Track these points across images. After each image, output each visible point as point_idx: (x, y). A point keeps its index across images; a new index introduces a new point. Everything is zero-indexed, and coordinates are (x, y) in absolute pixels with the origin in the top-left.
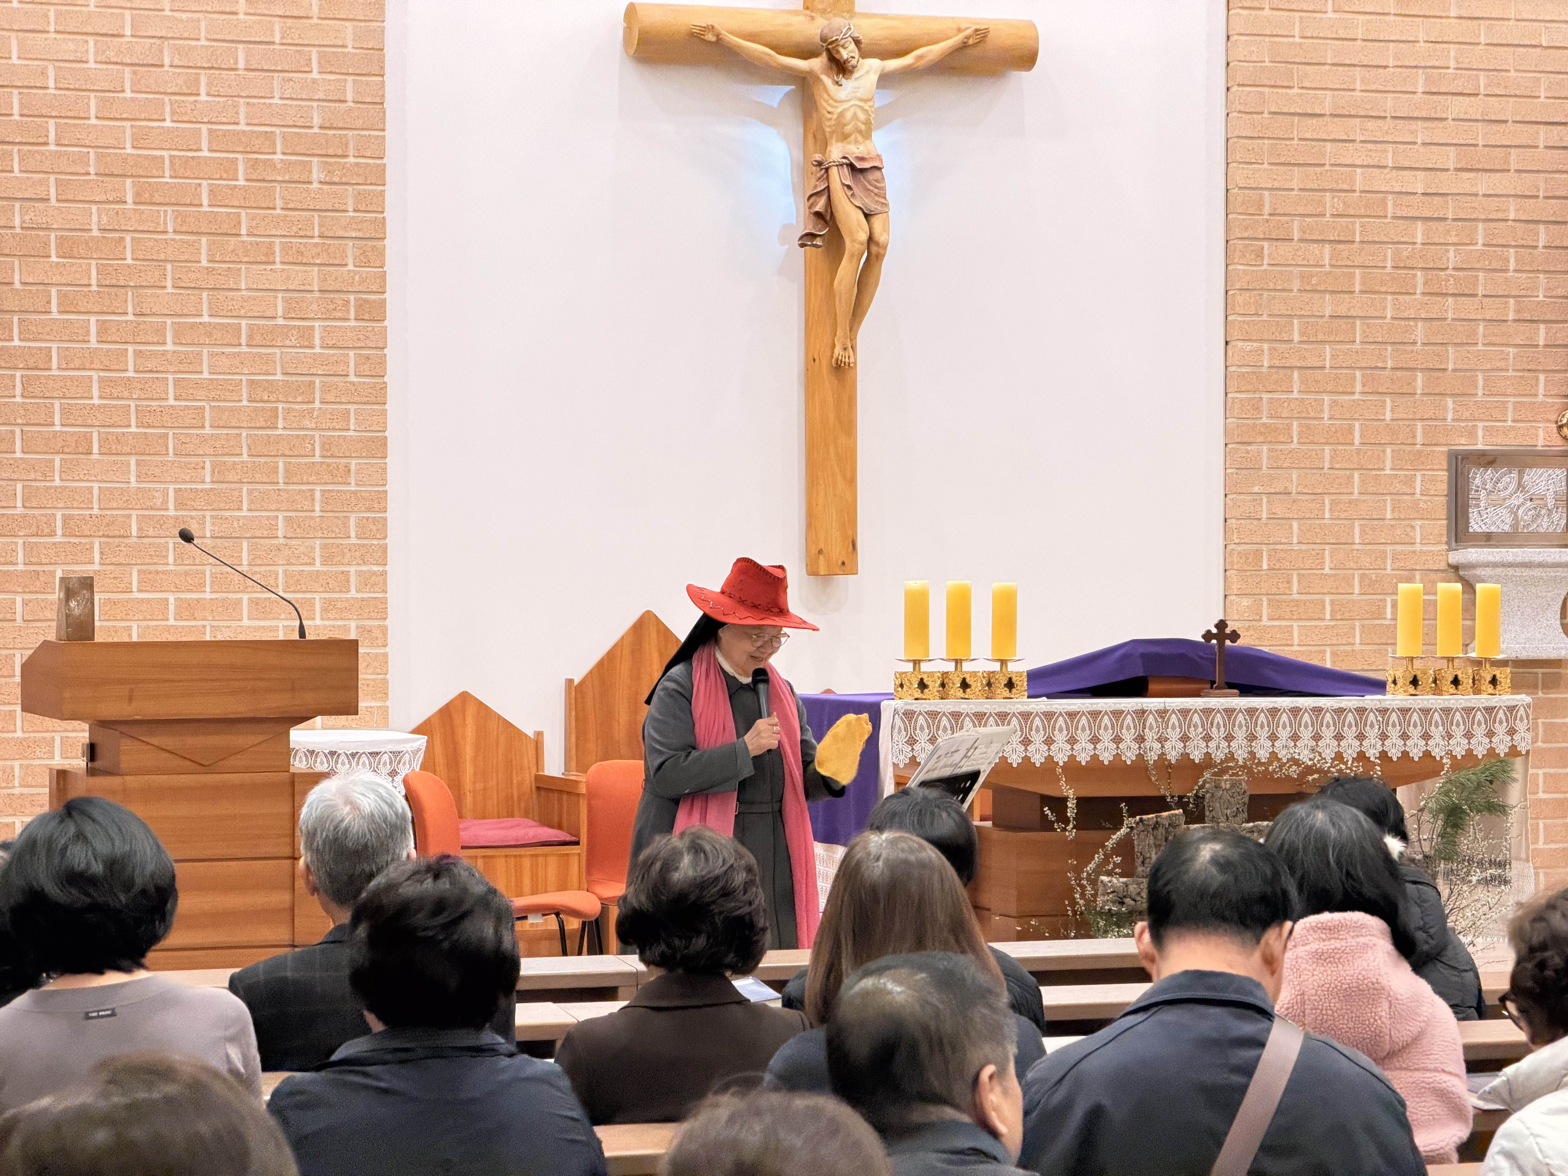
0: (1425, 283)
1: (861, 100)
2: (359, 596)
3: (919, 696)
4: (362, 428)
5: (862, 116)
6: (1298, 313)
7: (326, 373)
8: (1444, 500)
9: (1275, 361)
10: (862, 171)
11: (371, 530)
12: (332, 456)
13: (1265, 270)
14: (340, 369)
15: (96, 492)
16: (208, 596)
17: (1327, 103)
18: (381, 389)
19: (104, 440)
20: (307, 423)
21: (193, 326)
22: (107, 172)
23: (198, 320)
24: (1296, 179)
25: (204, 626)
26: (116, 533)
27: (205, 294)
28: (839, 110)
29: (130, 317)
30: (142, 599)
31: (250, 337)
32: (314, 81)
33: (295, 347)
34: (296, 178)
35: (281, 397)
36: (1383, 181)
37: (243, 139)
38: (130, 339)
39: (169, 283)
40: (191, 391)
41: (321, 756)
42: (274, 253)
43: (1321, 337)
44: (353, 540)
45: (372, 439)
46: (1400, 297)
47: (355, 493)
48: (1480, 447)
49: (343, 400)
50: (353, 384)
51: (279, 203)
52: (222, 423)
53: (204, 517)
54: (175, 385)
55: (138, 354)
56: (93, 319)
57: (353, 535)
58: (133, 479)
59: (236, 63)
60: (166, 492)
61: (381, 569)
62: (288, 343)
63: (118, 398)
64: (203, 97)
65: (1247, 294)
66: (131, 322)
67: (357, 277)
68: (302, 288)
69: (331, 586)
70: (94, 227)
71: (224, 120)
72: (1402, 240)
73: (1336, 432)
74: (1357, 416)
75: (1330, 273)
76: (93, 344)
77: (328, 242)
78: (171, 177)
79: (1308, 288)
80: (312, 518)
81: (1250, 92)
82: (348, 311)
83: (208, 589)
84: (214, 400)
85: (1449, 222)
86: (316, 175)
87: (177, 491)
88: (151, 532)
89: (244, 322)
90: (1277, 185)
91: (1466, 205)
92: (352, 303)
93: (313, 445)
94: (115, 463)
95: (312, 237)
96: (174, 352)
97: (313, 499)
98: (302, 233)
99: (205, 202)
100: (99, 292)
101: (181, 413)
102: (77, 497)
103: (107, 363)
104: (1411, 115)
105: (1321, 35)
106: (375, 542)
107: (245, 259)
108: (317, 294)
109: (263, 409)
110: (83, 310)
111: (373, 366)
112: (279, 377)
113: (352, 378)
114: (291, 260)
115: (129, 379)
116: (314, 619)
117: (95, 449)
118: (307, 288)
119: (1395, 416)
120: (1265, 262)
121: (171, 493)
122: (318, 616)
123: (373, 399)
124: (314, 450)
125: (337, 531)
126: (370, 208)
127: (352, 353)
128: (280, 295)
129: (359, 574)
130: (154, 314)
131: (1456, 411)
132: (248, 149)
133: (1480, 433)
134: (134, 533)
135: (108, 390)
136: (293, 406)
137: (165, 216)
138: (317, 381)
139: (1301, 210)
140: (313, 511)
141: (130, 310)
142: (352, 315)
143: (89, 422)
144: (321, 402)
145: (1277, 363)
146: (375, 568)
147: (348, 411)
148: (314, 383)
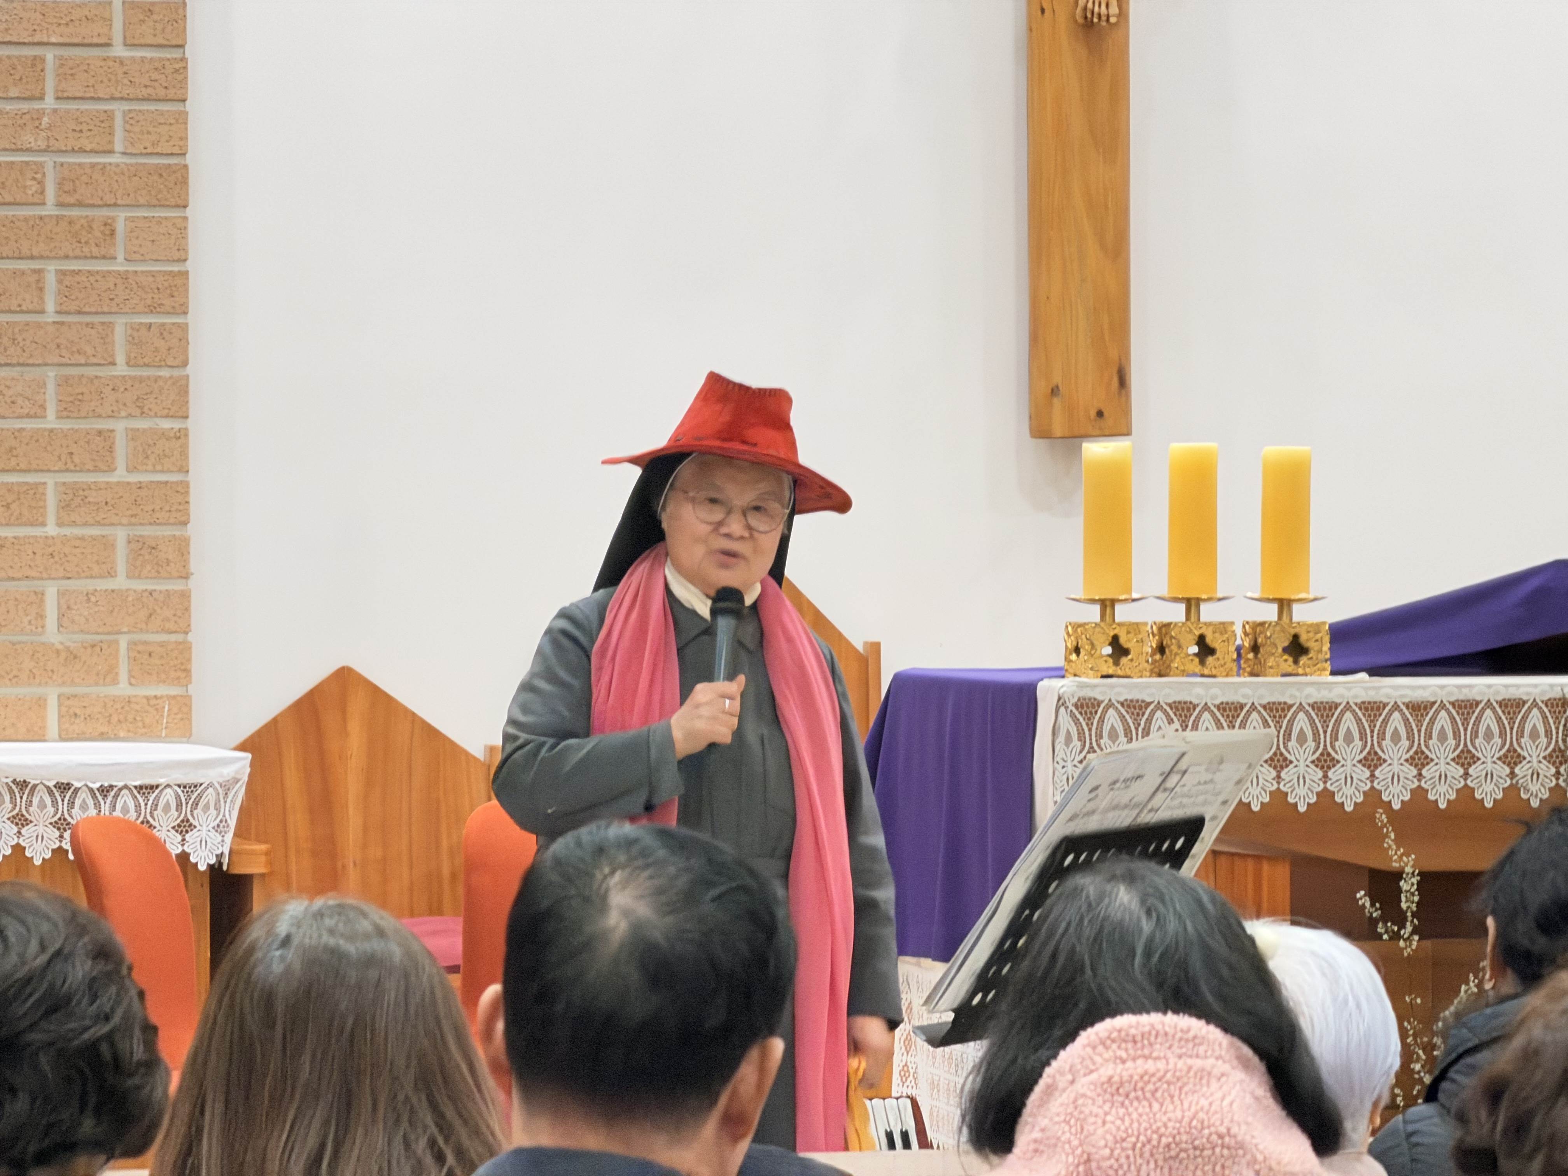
2: (134, 478)
3: (1111, 672)
4: (139, 148)
7: (67, 40)
11: (157, 350)
12: (80, 204)
14: (94, 33)
18: (177, 71)
20: (28, 139)
41: (41, 794)
44: (121, 369)
45: (159, 171)
47: (124, 276)
49: (101, 94)
50: (121, 61)
57: (120, 359)
61: (176, 425)
69: (76, 459)
80: (39, 326)
93: (41, 183)
97: (41, 289)
106: (165, 373)
111: (159, 27)
113: (119, 51)
116: (43, 524)
122: (51, 519)
123: (162, 93)
124: (42, 192)
125: (90, 351)
129: (133, 435)
138: (50, 55)
140: (42, 312)
144: (58, 98)
146: (166, 424)
147: (110, 116)
148: (43, 60)
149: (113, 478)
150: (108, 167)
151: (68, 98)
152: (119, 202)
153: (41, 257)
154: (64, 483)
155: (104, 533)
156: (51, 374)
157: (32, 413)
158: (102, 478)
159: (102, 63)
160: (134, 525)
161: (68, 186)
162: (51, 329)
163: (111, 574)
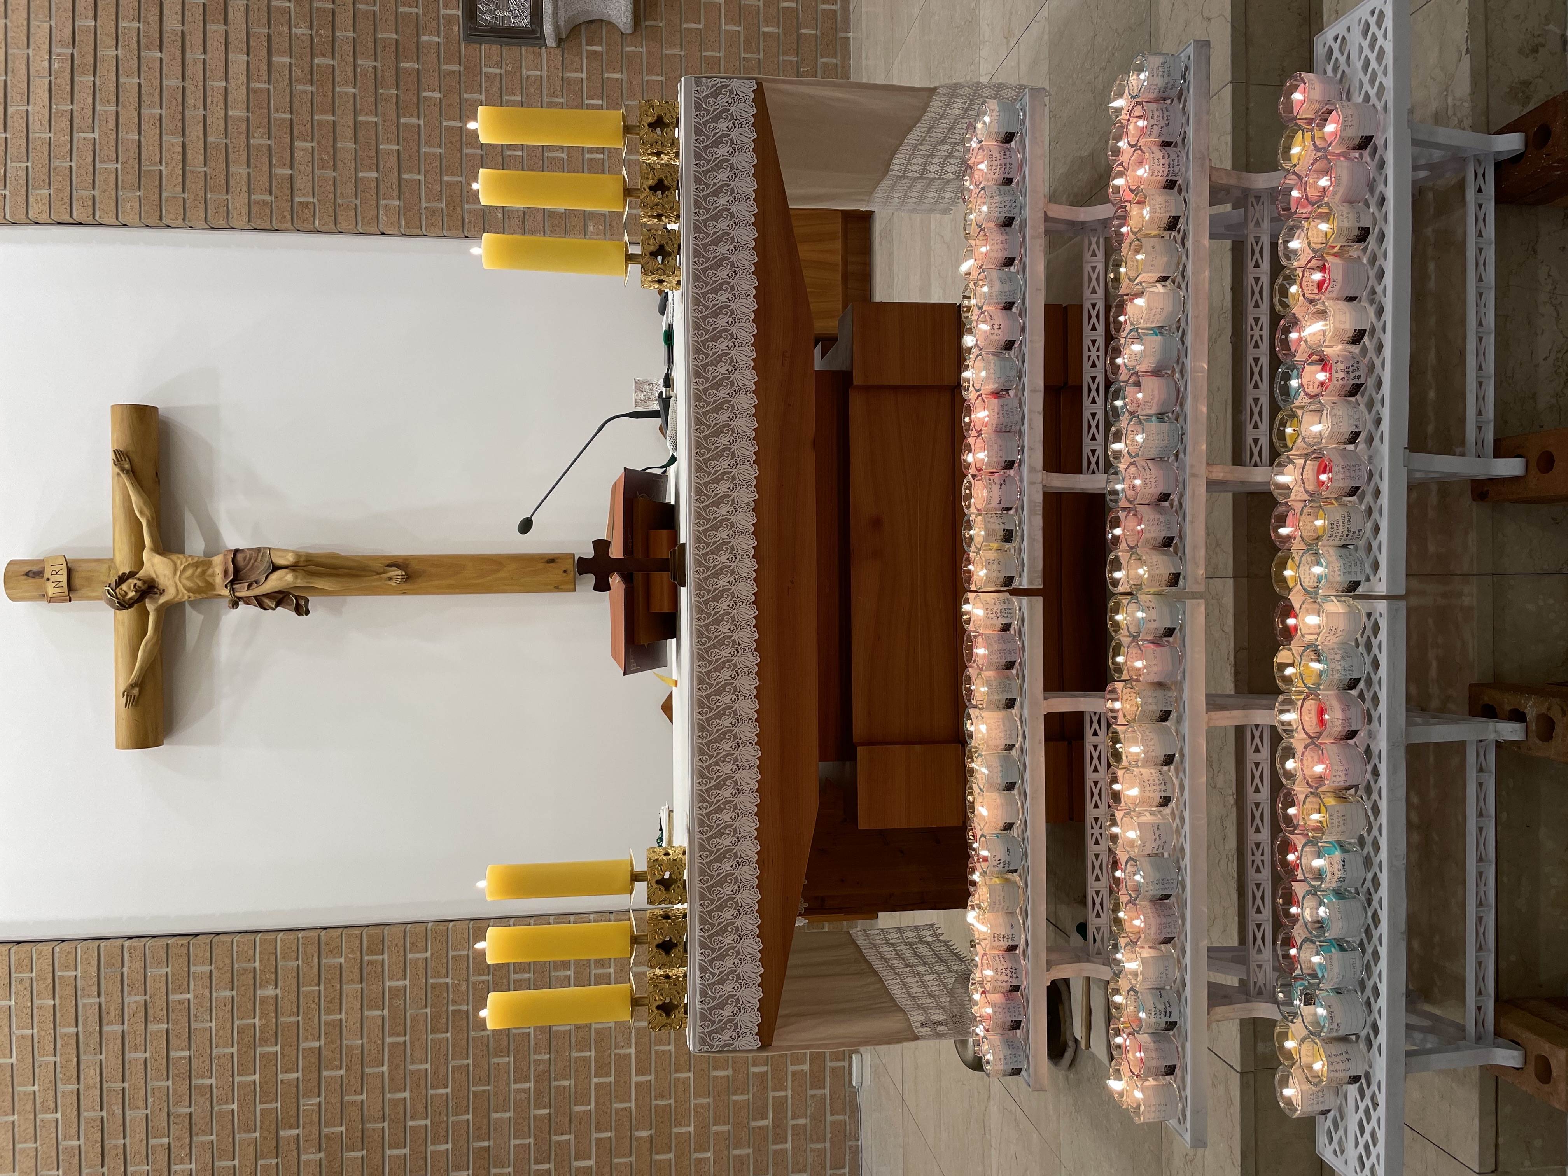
0: (324, 56)
1: (175, 574)
5: (189, 572)
6: (353, 172)
7: (424, 975)
8: (505, 49)
9: (394, 195)
10: (237, 570)
13: (319, 201)
14: (421, 965)
15: (518, 1142)
16: (593, 1053)
17: (173, 140)
19: (479, 1138)
21: (391, 1079)
22: (275, 1151)
23: (386, 1075)
24: (239, 170)
25: (615, 1055)
26: (547, 1125)
27: (367, 1070)
28: (185, 592)
29: (386, 1124)
30: (596, 1102)
31: (398, 1035)
32: (196, 997)
33: (405, 1000)
34: (273, 1008)
35: (444, 1009)
36: (238, 93)
37: (244, 1050)
38: (402, 1125)
39: (359, 1098)
40: (440, 1077)
42: (334, 1021)
43: (373, 153)
46: (337, 79)
48: (460, 13)
49: (445, 961)
50: (432, 954)
51: (294, 1019)
52: (465, 1052)
53: (535, 1061)
54: (436, 1088)
55: (413, 1118)
56: (388, 1152)
58: (507, 1115)
59: (184, 1058)
60: (517, 1091)
62: (402, 1006)
63: (447, 1131)
64: (213, 1081)
65: (339, 217)
66: (389, 1125)
67: (350, 956)
68: (359, 998)
70: (318, 1156)
71: (230, 1065)
72: (288, 76)
73: (452, 143)
74: (438, 124)
75: (318, 142)
76: (407, 1151)
77: (323, 979)
78: (277, 1102)
79: (331, 163)
81: (166, 210)
82: (376, 961)
83: (587, 1054)
84: (447, 1059)
85: (271, 32)
86: (270, 991)
87: (515, 1082)
88: (546, 1100)
89: (388, 1040)
90: (245, 189)
91: (256, 17)
92: (370, 958)
93: (480, 983)
94: (495, 1129)
95: (320, 991)
96: (411, 1091)
98: (316, 1000)
99: (295, 1075)
100: (368, 1151)
101: (458, 1083)
102: (521, 1156)
103: (420, 1142)
104: (180, 64)
105: (114, 144)
107: (339, 1041)
108: (364, 985)
109: (453, 1022)
110: (381, 1162)
112: (428, 1010)
113: (429, 954)
114: (338, 1007)
115: (432, 1124)
117: (486, 1144)
118: (359, 993)
119: (437, 89)
120: (312, 200)
121: (518, 1086)
122: (608, 970)
123: (445, 938)
126: (295, 948)
127: (410, 956)
128: (366, 1013)
130: (383, 1108)
131: (431, 34)
132: (252, 1046)
133: (450, 12)
134: (547, 1111)
135: (441, 1138)
136: (450, 1000)
137: (308, 1105)
138: (431, 981)
139: (266, 167)
141: (380, 1125)
142: (381, 957)
143: (465, 1151)
145: (396, 193)
147: (454, 957)
148: (432, 984)
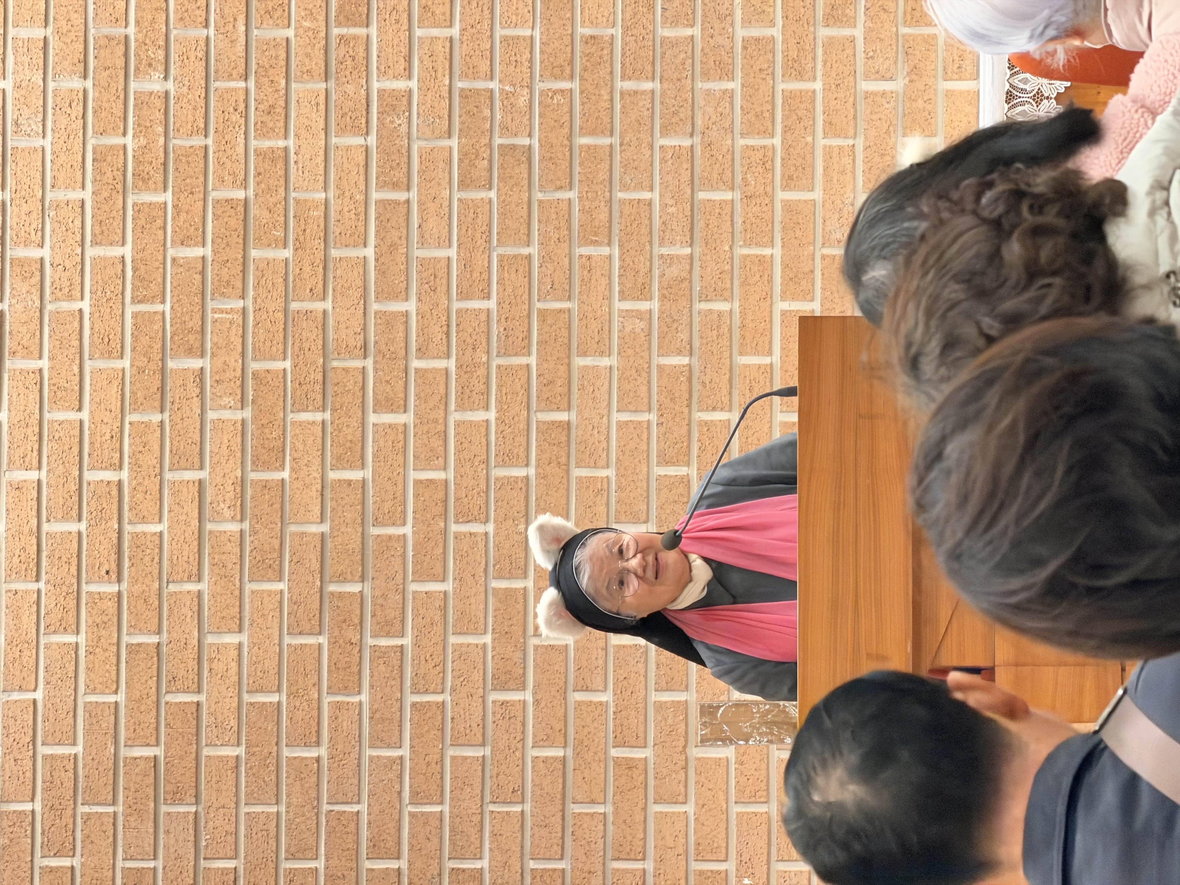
149: (779, 38)
150: (544, 41)
151: (491, 71)
152: (570, 32)
153: (611, 93)
154: (783, 76)
155: (821, 45)
156: (699, 85)
157: (728, 99)
158: (779, 47)
159: (465, 44)
160: (815, 22)
161: (557, 71)
162: (666, 86)
163: (852, 40)
